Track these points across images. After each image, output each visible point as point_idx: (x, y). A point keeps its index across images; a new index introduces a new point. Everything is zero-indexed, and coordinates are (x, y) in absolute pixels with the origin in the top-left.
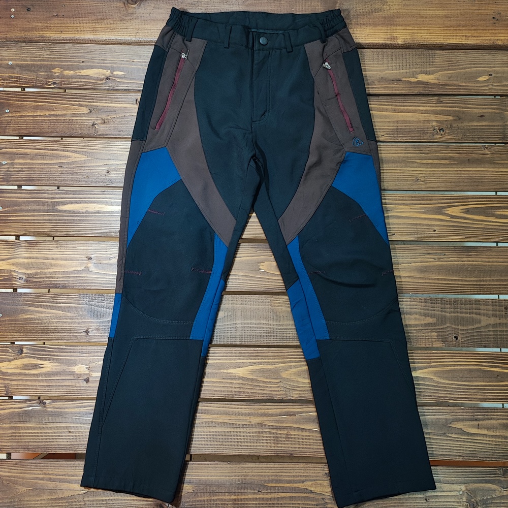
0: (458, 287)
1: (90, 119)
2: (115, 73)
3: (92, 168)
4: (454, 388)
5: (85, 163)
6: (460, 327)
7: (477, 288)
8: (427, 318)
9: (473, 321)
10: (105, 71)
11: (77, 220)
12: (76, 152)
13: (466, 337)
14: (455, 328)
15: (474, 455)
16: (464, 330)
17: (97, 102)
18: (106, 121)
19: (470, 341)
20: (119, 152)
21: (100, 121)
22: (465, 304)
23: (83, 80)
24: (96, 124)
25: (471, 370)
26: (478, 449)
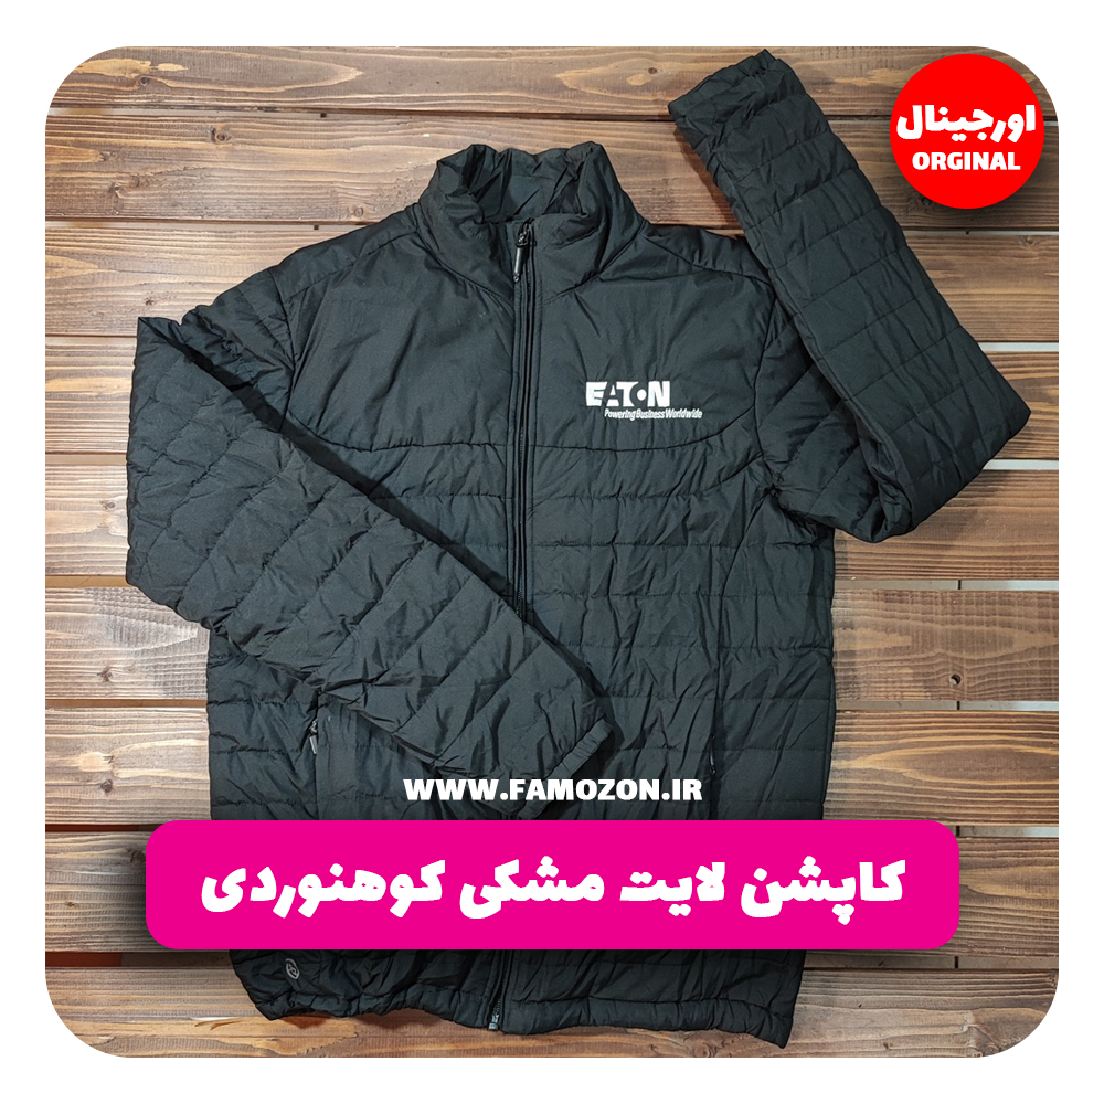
0: (961, 563)
1: (103, 175)
2: (162, 67)
3: (110, 293)
4: (952, 794)
5: (93, 280)
6: (965, 655)
7: (1005, 564)
8: (892, 635)
9: (993, 642)
10: (139, 62)
11: (76, 416)
12: (71, 255)
13: (979, 677)
14: (956, 658)
15: (995, 944)
16: (973, 662)
17: (120, 137)
18: (142, 181)
19: (987, 687)
20: (173, 255)
21: (127, 182)
22: (977, 604)
23: (86, 85)
24: (117, 188)
25: (988, 754)
26: (1005, 929)
